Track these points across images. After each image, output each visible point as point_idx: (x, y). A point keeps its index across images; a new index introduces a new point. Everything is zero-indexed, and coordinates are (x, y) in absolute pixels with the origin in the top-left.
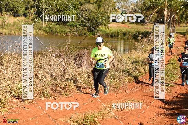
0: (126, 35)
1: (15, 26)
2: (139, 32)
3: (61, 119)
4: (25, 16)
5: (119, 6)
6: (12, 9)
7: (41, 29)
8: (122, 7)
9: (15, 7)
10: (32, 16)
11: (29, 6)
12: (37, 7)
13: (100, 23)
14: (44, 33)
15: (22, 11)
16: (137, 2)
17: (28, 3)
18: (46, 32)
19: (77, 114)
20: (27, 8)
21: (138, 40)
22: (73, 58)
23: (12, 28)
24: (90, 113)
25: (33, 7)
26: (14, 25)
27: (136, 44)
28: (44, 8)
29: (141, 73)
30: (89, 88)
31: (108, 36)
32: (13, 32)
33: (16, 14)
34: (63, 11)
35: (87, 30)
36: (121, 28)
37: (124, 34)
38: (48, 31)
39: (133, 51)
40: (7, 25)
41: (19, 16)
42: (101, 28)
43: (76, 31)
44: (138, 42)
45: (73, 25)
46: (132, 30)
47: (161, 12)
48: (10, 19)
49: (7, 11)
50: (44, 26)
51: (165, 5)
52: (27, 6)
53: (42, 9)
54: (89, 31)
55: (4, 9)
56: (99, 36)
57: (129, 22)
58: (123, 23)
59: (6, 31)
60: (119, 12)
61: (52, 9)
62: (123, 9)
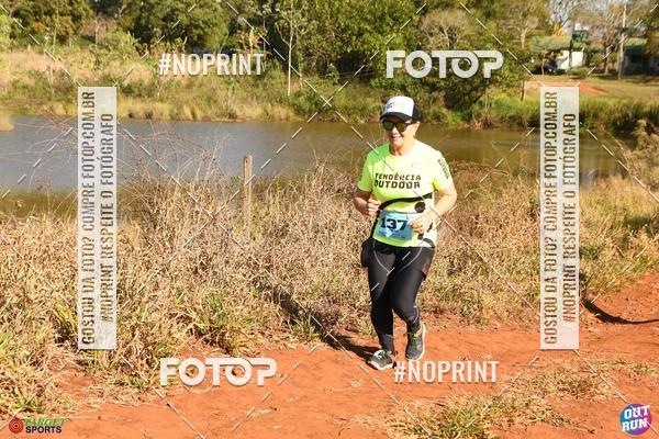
1: (195, 92)
2: (639, 107)
3: (359, 419)
5: (563, 14)
6: (184, 31)
7: (282, 101)
8: (573, 18)
9: (193, 25)
11: (242, 20)
12: (269, 22)
14: (291, 114)
15: (218, 35)
17: (240, 10)
18: (299, 110)
19: (418, 403)
20: (234, 28)
21: (635, 138)
23: (184, 96)
24: (463, 401)
25: (256, 21)
26: (189, 86)
27: (628, 154)
28: (294, 25)
29: (644, 260)
30: (453, 310)
31: (520, 124)
32: (187, 111)
33: (197, 48)
34: (360, 35)
35: (441, 102)
38: (306, 106)
39: (616, 181)
40: (167, 88)
42: (494, 94)
44: (633, 145)
46: (611, 103)
49: (168, 37)
50: (290, 89)
52: (234, 20)
53: (286, 31)
54: (448, 107)
55: (157, 30)
56: (487, 125)
57: (599, 73)
58: (577, 75)
59: (163, 109)
60: (563, 36)
61: (322, 30)
62: (578, 27)
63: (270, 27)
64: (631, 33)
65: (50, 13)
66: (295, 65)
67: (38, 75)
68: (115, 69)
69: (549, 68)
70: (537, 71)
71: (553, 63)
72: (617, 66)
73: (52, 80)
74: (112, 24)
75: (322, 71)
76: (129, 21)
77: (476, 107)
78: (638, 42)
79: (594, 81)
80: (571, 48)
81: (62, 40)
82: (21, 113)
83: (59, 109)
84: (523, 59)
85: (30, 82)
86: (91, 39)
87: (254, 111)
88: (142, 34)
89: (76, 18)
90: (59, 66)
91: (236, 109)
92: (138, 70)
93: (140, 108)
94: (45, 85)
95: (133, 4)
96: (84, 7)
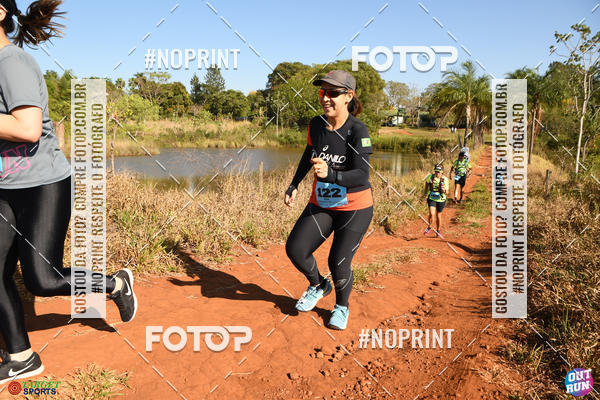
0: (406, 146)
1: (236, 135)
2: (427, 140)
4: (251, 119)
5: (394, 101)
6: (232, 110)
7: (274, 139)
8: (398, 103)
9: (235, 107)
10: (259, 120)
11: (256, 104)
12: (269, 104)
14: (278, 144)
15: (245, 112)
16: (422, 94)
17: (256, 100)
18: (282, 143)
20: (253, 108)
21: (426, 154)
23: (231, 138)
25: (262, 105)
26: (234, 133)
27: (423, 160)
28: (279, 106)
31: (377, 148)
32: (233, 144)
33: (237, 117)
36: (398, 136)
37: (403, 145)
38: (285, 141)
39: (418, 172)
40: (224, 134)
41: (242, 120)
44: (425, 157)
46: (415, 138)
47: (460, 111)
48: (228, 125)
49: (225, 112)
50: (277, 134)
51: (467, 99)
52: (253, 105)
53: (275, 108)
55: (220, 110)
57: (410, 126)
58: (401, 127)
59: (223, 143)
60: (395, 110)
61: (291, 108)
62: (400, 106)
63: (269, 107)
64: (422, 109)
65: (175, 104)
66: (279, 124)
67: (169, 130)
68: (202, 127)
69: (389, 124)
70: (384, 125)
71: (391, 122)
72: (417, 123)
73: (176, 132)
74: (201, 108)
75: (291, 125)
76: (208, 106)
78: (426, 113)
79: (407, 129)
80: (398, 115)
81: (180, 115)
82: (163, 146)
83: (179, 144)
84: (377, 120)
85: (167, 134)
86: (192, 114)
87: (262, 143)
88: (214, 111)
89: (186, 106)
90: (179, 126)
91: (255, 143)
92: (212, 127)
93: (213, 143)
94: (173, 134)
95: (210, 99)
96: (189, 101)
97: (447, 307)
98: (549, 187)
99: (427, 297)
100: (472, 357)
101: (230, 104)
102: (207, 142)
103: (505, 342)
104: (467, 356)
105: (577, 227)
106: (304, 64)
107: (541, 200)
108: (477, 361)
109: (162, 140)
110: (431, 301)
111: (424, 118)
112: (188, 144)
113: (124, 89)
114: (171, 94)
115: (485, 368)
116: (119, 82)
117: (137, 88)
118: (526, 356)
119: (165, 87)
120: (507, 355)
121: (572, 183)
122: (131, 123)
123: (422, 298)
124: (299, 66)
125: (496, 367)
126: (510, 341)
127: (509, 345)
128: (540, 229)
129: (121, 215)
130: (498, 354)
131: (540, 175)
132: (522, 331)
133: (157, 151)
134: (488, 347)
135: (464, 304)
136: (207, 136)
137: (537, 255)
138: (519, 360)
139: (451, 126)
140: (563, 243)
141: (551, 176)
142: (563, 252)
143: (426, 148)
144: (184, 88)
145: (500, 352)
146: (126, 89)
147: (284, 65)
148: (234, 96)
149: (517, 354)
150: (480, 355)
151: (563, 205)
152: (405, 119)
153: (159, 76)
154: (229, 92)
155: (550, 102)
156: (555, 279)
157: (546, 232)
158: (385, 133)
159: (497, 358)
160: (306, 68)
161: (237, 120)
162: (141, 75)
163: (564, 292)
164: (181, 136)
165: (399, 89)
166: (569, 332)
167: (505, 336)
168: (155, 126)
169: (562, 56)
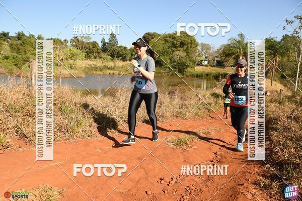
0: (209, 76)
1: (123, 68)
2: (219, 73)
5: (203, 53)
6: (121, 56)
9: (123, 54)
11: (134, 53)
13: (188, 66)
15: (128, 57)
16: (218, 50)
17: (133, 51)
21: (219, 80)
22: (167, 93)
23: (121, 69)
26: (122, 67)
27: (217, 83)
29: (220, 106)
30: (180, 116)
31: (194, 76)
33: (124, 59)
35: (177, 71)
36: (205, 70)
37: (207, 75)
40: (117, 68)
41: (126, 61)
42: (189, 69)
43: (169, 72)
44: (218, 81)
45: (166, 68)
46: (213, 72)
48: (120, 63)
49: (118, 57)
51: (240, 53)
52: (132, 53)
54: (179, 72)
55: (116, 56)
56: (187, 76)
57: (211, 65)
58: (206, 66)
59: (117, 72)
60: (203, 57)
62: (206, 56)
64: (217, 57)
65: (93, 52)
67: (91, 65)
68: (106, 64)
69: (200, 64)
70: (198, 65)
71: (201, 63)
72: (215, 64)
73: (93, 66)
74: (106, 54)
76: (109, 54)
77: (185, 72)
78: (219, 59)
79: (209, 67)
80: (205, 60)
81: (95, 58)
82: (86, 73)
83: (94, 72)
84: (194, 62)
85: (88, 67)
86: (102, 57)
88: (112, 56)
89: (98, 53)
90: (95, 63)
92: (111, 64)
93: (111, 72)
94: (92, 67)
95: (111, 50)
96: (100, 51)
97: (229, 158)
98: (282, 98)
99: (218, 153)
100: (241, 185)
101: (121, 53)
102: (108, 72)
103: (259, 178)
104: (239, 185)
105: (296, 119)
106: (158, 33)
107: (277, 105)
108: (244, 188)
109: (86, 70)
110: (220, 155)
111: (218, 62)
112: (99, 72)
113: (68, 44)
114: (91, 47)
115: (248, 192)
116: (65, 40)
117: (74, 44)
118: (270, 185)
119: (88, 43)
120: (260, 185)
121: (293, 96)
122: (71, 61)
123: (216, 154)
124: (156, 35)
125: (254, 191)
126: (261, 178)
127: (261, 179)
128: (277, 120)
129: (64, 108)
130: (255, 184)
131: (277, 92)
132: (268, 172)
133: (83, 75)
134: (250, 180)
135: (238, 157)
136: (109, 68)
137: (275, 132)
138: (266, 188)
139: (232, 66)
140: (289, 127)
141: (282, 92)
142: (289, 132)
143: (219, 77)
144: (98, 44)
145: (256, 183)
146: (69, 44)
147: (148, 34)
148: (123, 49)
149: (265, 185)
150: (246, 184)
151: (288, 107)
152: (209, 62)
153: (85, 38)
154: (120, 47)
155: (282, 55)
156: (285, 146)
157: (280, 121)
158: (199, 69)
159: (255, 186)
160: (159, 35)
161: (124, 61)
162: (77, 37)
163: (290, 152)
164: (96, 68)
165: (205, 47)
166: (292, 174)
167: (259, 174)
168: (82, 63)
169: (289, 31)
